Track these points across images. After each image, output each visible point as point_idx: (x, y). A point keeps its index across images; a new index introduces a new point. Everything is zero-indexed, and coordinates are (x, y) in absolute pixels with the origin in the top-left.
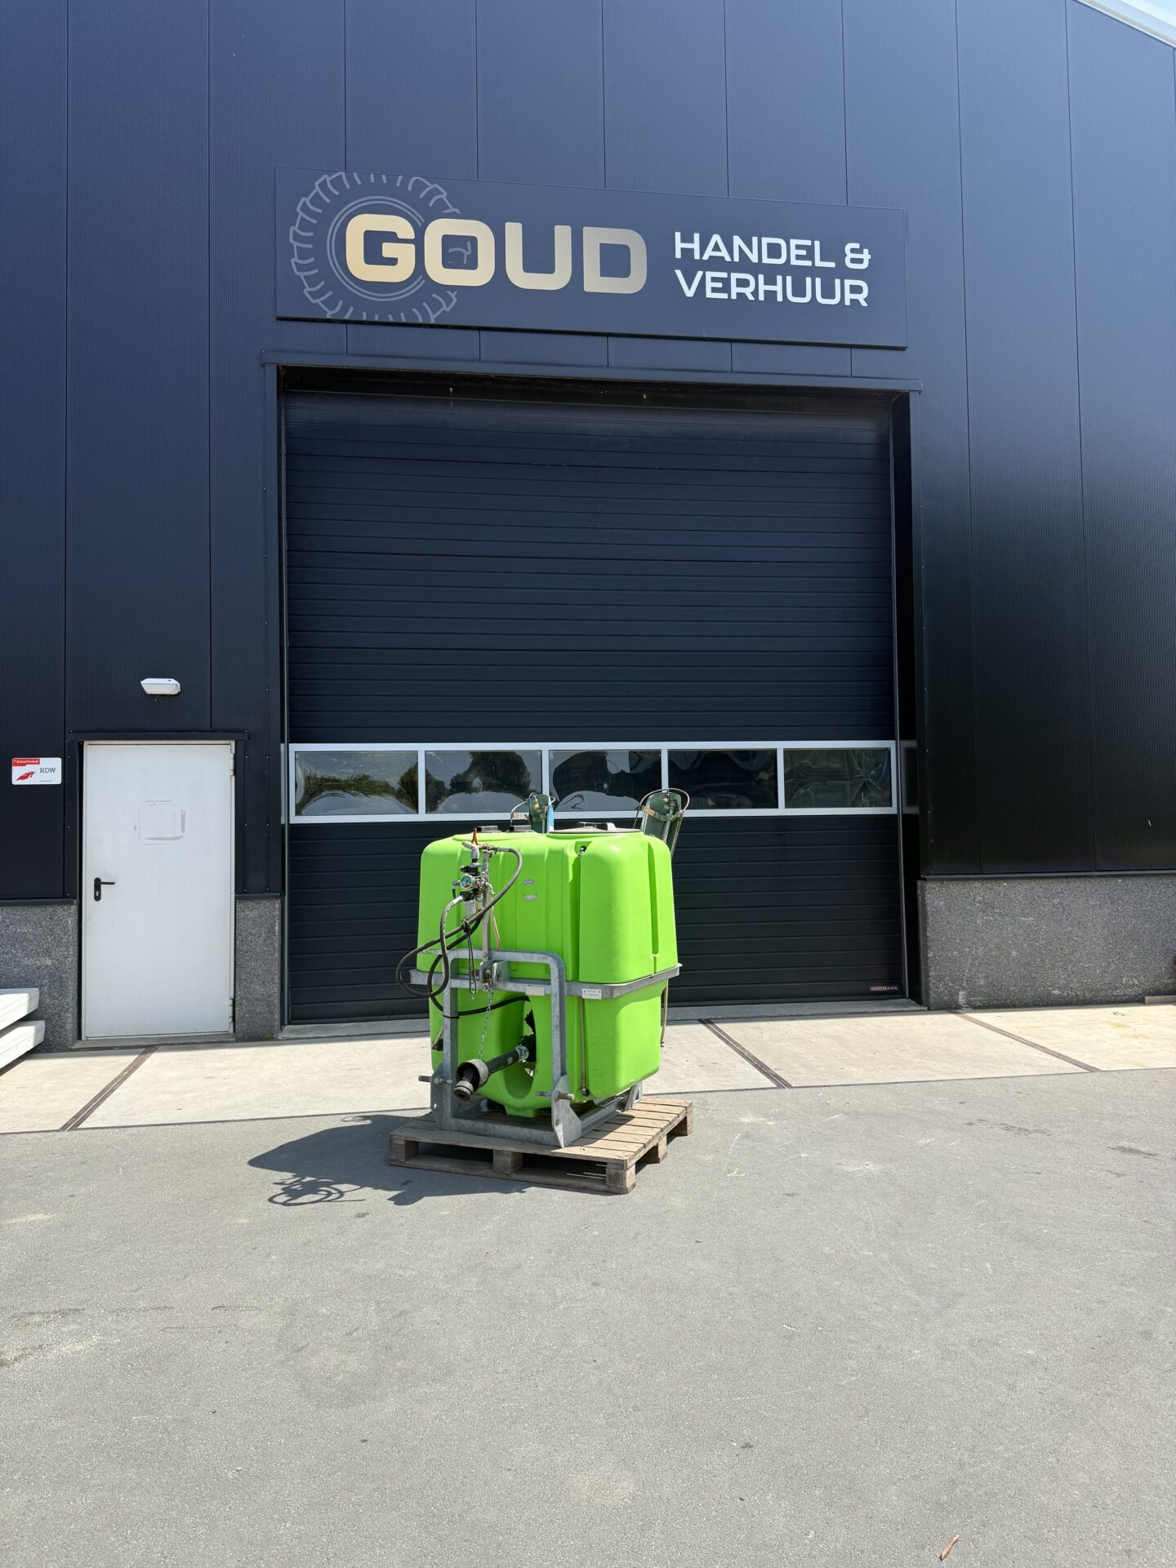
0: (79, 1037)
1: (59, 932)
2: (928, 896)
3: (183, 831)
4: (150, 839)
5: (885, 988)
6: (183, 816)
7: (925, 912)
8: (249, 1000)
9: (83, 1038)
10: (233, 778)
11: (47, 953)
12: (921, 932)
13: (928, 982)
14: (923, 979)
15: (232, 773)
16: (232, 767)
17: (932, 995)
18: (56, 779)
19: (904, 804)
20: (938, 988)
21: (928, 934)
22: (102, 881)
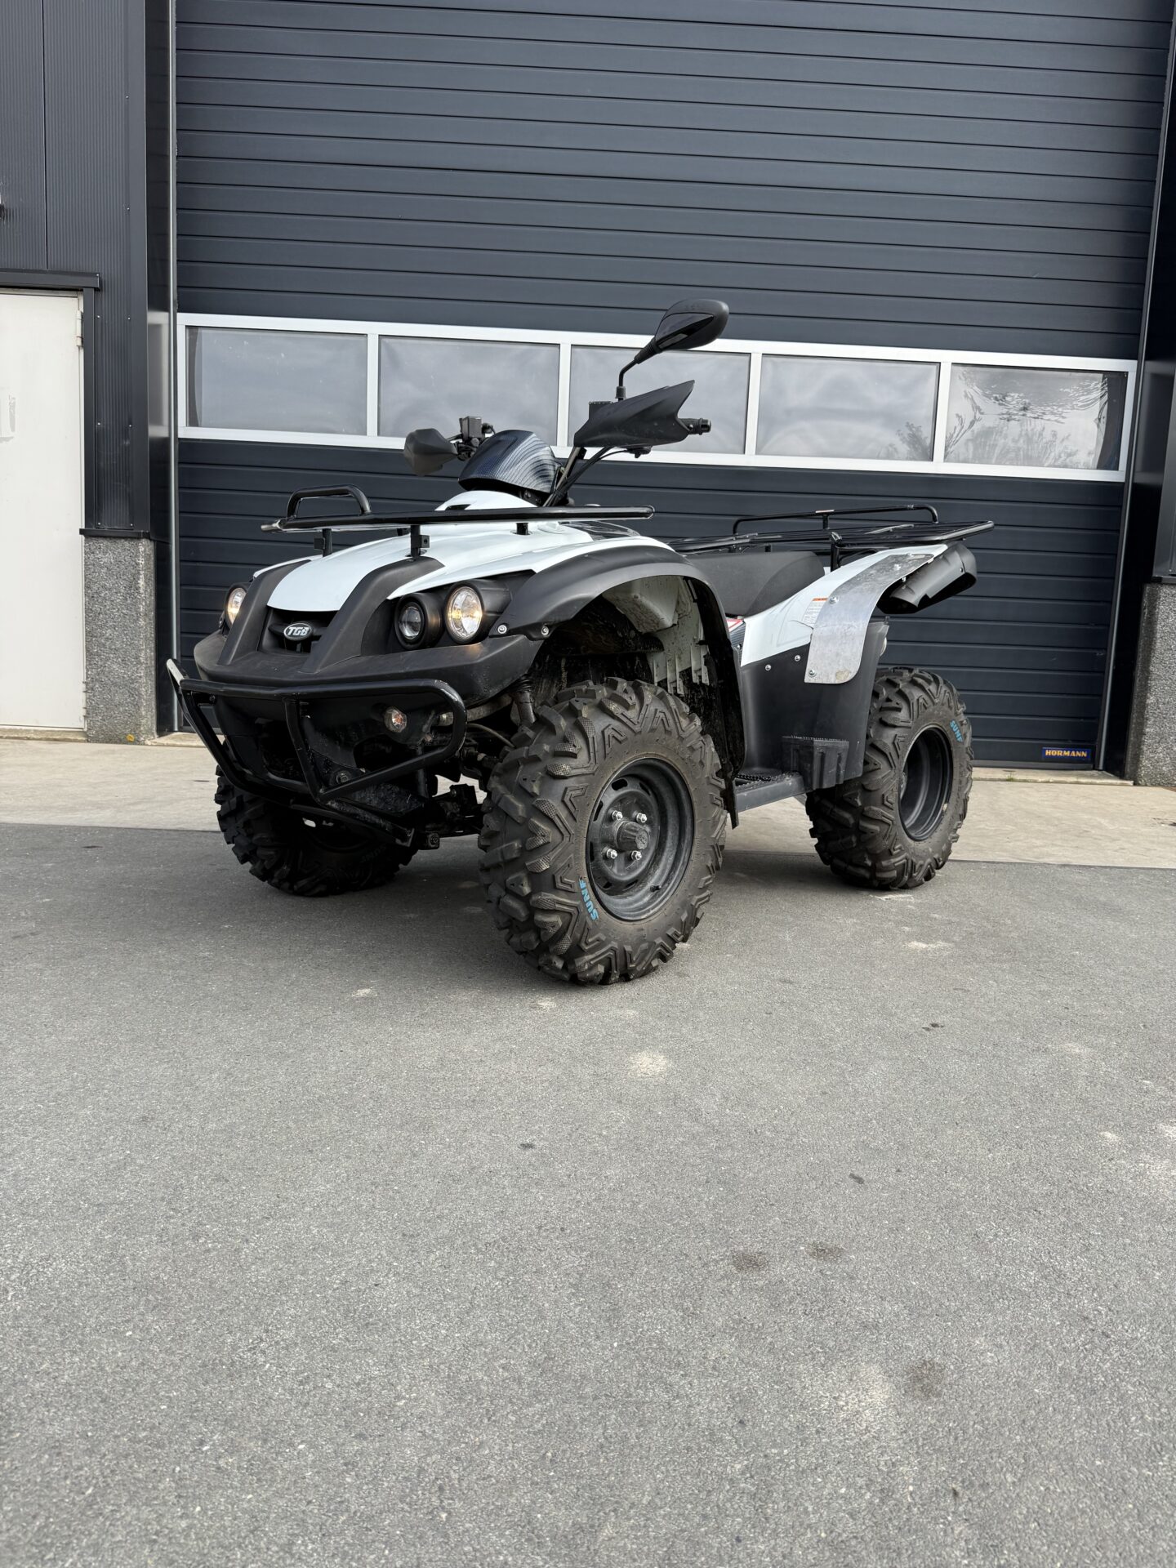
2: (1162, 608)
3: (13, 430)
5: (1067, 753)
6: (12, 406)
7: (1152, 633)
8: (103, 685)
10: (82, 352)
12: (1139, 665)
13: (1139, 744)
14: (1132, 738)
15: (79, 343)
16: (79, 333)
17: (1145, 762)
19: (1138, 468)
20: (1154, 752)
21: (1151, 668)
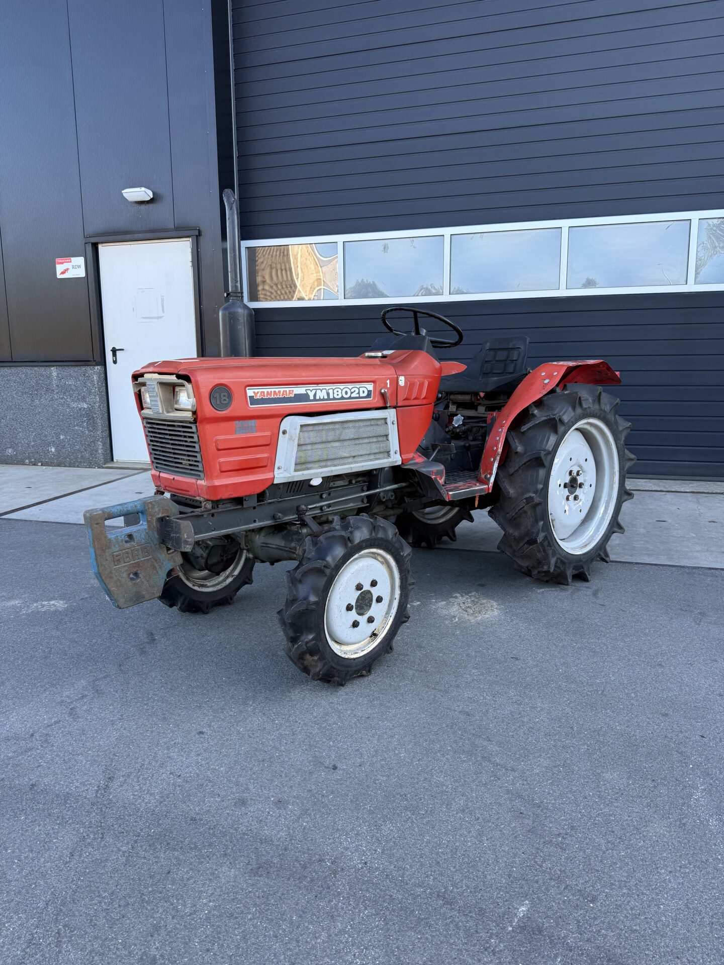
0: (112, 460)
1: (89, 385)
3: (163, 312)
4: (143, 318)
6: (162, 300)
9: (115, 460)
10: (192, 270)
11: (84, 399)
15: (190, 264)
16: (190, 260)
18: (81, 273)
22: (117, 348)
